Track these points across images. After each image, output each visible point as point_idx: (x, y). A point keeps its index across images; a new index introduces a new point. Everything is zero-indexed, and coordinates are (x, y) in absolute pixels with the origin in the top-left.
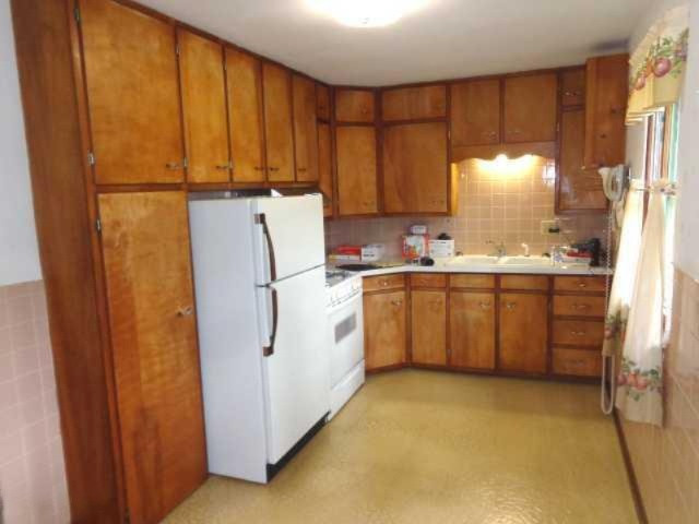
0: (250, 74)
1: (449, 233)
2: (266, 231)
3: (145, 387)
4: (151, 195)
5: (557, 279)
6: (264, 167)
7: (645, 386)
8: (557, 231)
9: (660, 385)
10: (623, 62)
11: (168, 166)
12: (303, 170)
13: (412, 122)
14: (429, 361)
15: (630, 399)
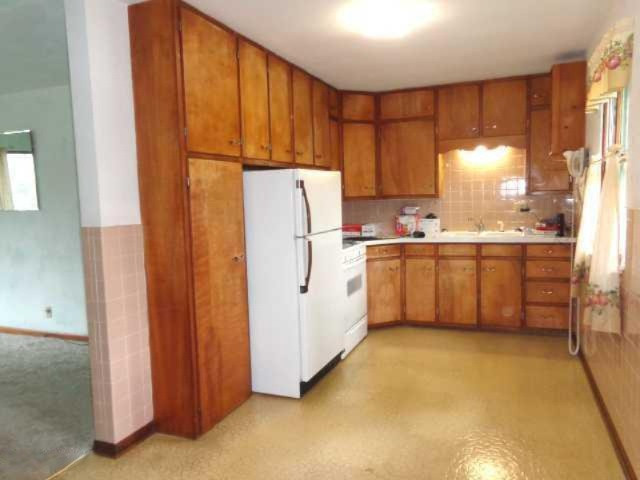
0: (284, 77)
1: (435, 213)
2: (304, 194)
3: (213, 312)
4: (221, 164)
5: (528, 247)
6: (292, 151)
7: (606, 304)
8: (527, 210)
9: (618, 300)
10: (582, 67)
11: (231, 143)
12: (319, 157)
13: (405, 120)
14: (421, 319)
15: (595, 314)
